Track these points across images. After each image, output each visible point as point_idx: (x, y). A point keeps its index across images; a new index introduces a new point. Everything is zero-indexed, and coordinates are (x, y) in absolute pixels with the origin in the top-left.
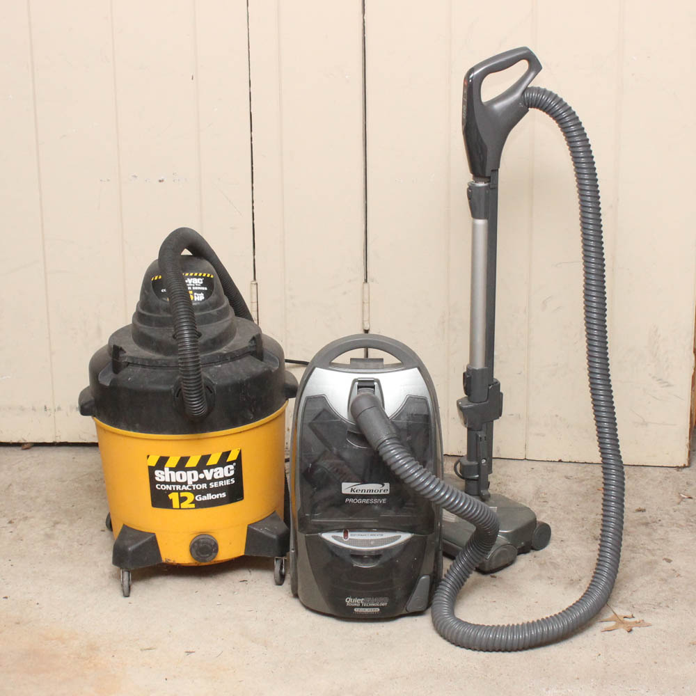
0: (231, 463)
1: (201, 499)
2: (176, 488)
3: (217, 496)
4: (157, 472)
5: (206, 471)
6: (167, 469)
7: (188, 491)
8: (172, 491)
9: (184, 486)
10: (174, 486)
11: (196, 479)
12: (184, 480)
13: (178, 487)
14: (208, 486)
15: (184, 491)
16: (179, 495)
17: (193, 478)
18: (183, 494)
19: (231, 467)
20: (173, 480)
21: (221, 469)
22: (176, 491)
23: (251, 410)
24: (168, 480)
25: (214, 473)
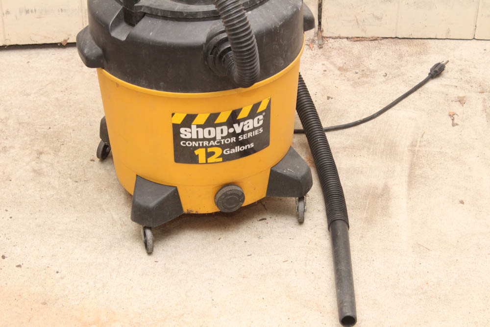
0: (261, 113)
1: (229, 152)
2: (203, 144)
3: (245, 148)
4: (182, 130)
5: (236, 125)
6: (194, 127)
7: (216, 146)
8: (199, 147)
9: (212, 142)
10: (201, 143)
11: (225, 134)
12: (212, 136)
13: (206, 143)
14: (237, 139)
15: (212, 146)
16: (206, 150)
17: (222, 133)
18: (209, 150)
19: (261, 117)
20: (201, 136)
21: (251, 121)
22: (203, 147)
23: (282, 57)
24: (194, 137)
25: (244, 125)
